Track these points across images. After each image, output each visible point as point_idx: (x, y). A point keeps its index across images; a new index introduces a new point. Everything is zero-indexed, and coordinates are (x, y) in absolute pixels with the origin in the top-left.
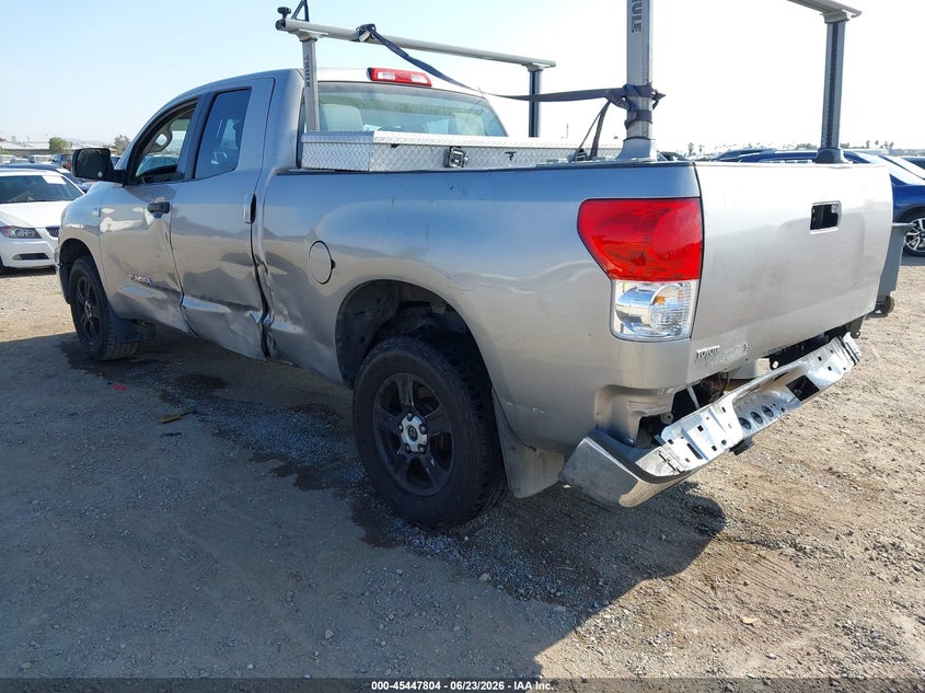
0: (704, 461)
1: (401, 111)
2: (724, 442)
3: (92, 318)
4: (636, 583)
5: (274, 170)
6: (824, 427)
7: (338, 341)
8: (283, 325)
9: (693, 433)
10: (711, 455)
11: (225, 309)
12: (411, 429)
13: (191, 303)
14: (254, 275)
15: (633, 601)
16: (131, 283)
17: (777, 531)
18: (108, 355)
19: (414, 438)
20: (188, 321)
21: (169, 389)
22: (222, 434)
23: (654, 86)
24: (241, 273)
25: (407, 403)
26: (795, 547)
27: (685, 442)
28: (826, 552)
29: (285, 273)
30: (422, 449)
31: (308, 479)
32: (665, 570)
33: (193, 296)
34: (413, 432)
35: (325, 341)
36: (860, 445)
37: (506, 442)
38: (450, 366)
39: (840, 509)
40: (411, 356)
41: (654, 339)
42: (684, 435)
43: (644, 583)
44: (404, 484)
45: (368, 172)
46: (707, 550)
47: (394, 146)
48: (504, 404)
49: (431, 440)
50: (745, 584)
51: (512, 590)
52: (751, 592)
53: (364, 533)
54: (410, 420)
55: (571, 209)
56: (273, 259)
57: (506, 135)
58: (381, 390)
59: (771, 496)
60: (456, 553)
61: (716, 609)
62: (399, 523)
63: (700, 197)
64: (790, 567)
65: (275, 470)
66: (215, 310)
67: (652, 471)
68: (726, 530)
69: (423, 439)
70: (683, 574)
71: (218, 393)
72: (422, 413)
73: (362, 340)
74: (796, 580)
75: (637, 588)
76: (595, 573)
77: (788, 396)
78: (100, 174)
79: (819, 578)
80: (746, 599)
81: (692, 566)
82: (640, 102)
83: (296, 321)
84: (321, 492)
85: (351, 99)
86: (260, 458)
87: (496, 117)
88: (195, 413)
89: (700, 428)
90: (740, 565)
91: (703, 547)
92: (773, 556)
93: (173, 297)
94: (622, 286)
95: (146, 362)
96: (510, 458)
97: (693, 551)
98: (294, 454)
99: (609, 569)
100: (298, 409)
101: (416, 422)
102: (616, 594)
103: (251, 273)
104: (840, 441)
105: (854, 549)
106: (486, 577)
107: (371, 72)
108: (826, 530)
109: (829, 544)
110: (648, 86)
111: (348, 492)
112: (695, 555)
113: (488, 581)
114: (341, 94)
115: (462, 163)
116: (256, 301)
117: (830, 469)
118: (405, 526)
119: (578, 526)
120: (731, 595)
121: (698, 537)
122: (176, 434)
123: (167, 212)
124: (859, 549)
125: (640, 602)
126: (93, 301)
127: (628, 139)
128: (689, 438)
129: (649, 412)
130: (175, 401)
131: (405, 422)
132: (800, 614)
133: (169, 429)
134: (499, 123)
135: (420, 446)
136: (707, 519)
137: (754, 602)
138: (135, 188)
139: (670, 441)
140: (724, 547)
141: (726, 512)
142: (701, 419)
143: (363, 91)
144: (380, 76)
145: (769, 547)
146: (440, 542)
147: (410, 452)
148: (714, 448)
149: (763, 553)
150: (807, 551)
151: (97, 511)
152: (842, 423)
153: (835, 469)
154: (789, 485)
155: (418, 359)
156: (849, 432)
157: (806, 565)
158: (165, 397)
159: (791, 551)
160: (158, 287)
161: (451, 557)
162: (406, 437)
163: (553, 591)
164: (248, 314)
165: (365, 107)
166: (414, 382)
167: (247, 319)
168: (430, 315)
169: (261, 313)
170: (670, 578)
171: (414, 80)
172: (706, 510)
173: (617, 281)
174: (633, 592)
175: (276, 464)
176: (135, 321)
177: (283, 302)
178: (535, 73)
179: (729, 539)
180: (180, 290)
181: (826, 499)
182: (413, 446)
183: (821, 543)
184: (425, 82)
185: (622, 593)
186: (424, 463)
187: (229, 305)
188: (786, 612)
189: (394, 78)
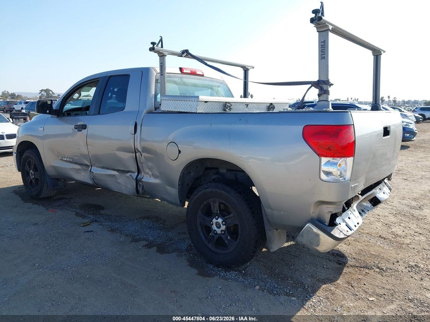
0: (353, 232)
1: (193, 86)
2: (358, 223)
3: (34, 179)
4: (321, 286)
5: (145, 111)
6: (372, 219)
7: (179, 185)
8: (148, 178)
9: (347, 220)
10: (355, 229)
11: (116, 173)
12: (217, 224)
13: (96, 170)
14: (134, 157)
15: (322, 294)
16: (61, 161)
17: (370, 262)
18: (42, 196)
19: (219, 227)
20: (93, 179)
21: (78, 211)
22: (113, 230)
23: (330, 81)
24: (127, 156)
25: (215, 212)
26: (379, 268)
27: (344, 224)
28: (392, 270)
29: (152, 156)
30: (223, 232)
31: (162, 249)
32: (332, 280)
33: (97, 167)
34: (218, 225)
35: (172, 185)
36: (388, 225)
37: (267, 227)
38: (239, 195)
39: (391, 253)
40: (219, 191)
41: (336, 181)
42: (344, 221)
43: (324, 286)
44: (213, 249)
45: (196, 113)
46: (344, 271)
47: (206, 102)
48: (267, 210)
49: (227, 228)
50: (365, 284)
51: (271, 292)
52: (368, 287)
53: (197, 271)
54: (217, 219)
55: (299, 129)
56: (145, 150)
57: (233, 97)
58: (202, 206)
59: (361, 248)
60: (241, 278)
61: (357, 295)
62: (211, 266)
63: (353, 125)
64: (379, 276)
65: (145, 246)
66: (110, 173)
67: (337, 236)
68: (349, 263)
69: (223, 227)
70: (338, 282)
71: (102, 212)
72: (223, 216)
73: (188, 185)
74: (384, 282)
75: (322, 288)
76: (302, 283)
77: (369, 205)
78: (48, 111)
79: (392, 280)
80: (367, 290)
81: (341, 278)
82: (325, 87)
83: (156, 177)
84: (170, 254)
85: (174, 81)
86: (135, 240)
87: (229, 89)
88: (96, 221)
89: (349, 218)
90: (360, 277)
91: (343, 270)
92: (371, 272)
93: (85, 168)
94: (324, 160)
95: (61, 199)
96: (269, 234)
97: (339, 273)
98: (151, 238)
99: (308, 281)
100: (144, 218)
101: (220, 220)
102: (314, 291)
103: (133, 156)
104: (380, 224)
105: (401, 268)
106: (257, 287)
107: (181, 69)
108: (388, 261)
109: (391, 266)
110: (328, 80)
111: (183, 254)
112: (340, 273)
113: (259, 289)
114: (170, 79)
115: (230, 109)
116: (134, 169)
117: (380, 236)
118: (214, 267)
119: (288, 264)
120: (361, 289)
121: (338, 266)
122: (92, 231)
123: (85, 129)
124: (403, 268)
125: (325, 294)
126: (36, 169)
127: (319, 101)
128: (346, 222)
129: (334, 212)
130: (83, 217)
131: (214, 221)
132: (390, 295)
133: (87, 229)
134: (230, 91)
135: (222, 231)
136: (340, 259)
137: (370, 291)
138: (62, 118)
139: (340, 224)
140: (351, 269)
141: (346, 255)
142: (349, 214)
143: (179, 78)
144: (185, 71)
145: (369, 269)
146: (233, 274)
147: (217, 233)
148: (355, 226)
149: (367, 271)
150: (384, 269)
151: (69, 267)
152: (378, 217)
153: (382, 236)
154: (366, 243)
155: (223, 192)
156: (382, 220)
157: (386, 275)
158: (77, 214)
159: (378, 270)
160: (76, 163)
161: (240, 280)
162: (214, 227)
163: (288, 291)
164: (128, 174)
165: (180, 84)
166: (219, 203)
167: (128, 177)
168: (218, 173)
169: (136, 174)
170: (333, 283)
171: (198, 73)
172: (337, 254)
173: (322, 158)
174: (321, 290)
175: (145, 243)
176: (58, 179)
177: (149, 169)
178: (246, 71)
179: (352, 266)
180: (89, 164)
181: (383, 248)
182: (219, 231)
183: (388, 266)
184: (202, 74)
185: (316, 291)
186: (224, 238)
187: (118, 171)
188: (384, 294)
189: (190, 72)
